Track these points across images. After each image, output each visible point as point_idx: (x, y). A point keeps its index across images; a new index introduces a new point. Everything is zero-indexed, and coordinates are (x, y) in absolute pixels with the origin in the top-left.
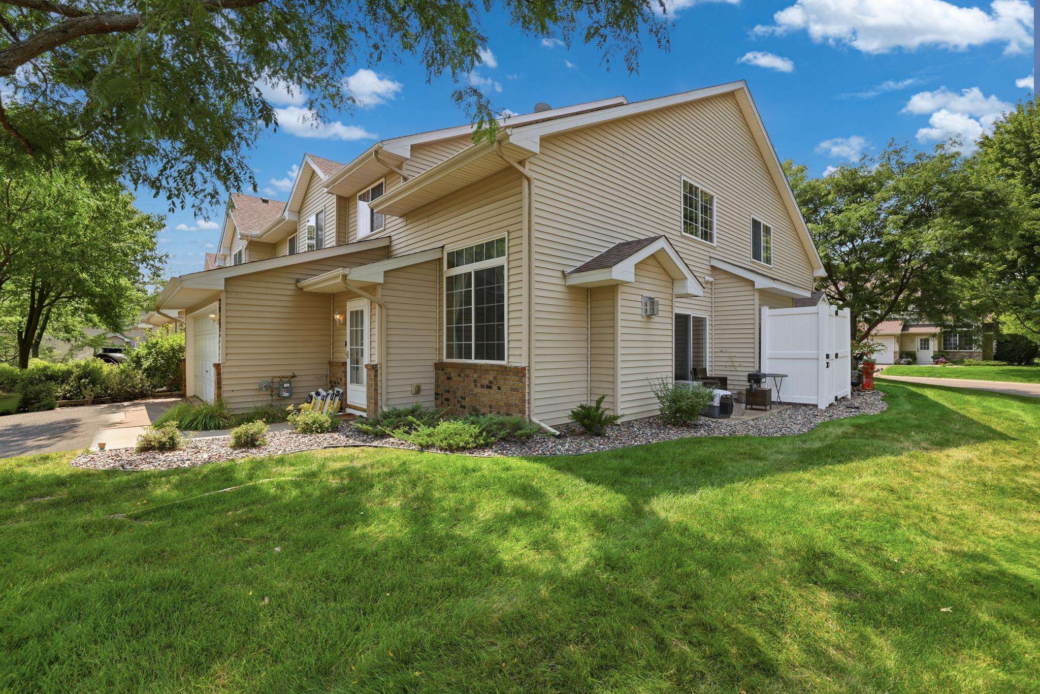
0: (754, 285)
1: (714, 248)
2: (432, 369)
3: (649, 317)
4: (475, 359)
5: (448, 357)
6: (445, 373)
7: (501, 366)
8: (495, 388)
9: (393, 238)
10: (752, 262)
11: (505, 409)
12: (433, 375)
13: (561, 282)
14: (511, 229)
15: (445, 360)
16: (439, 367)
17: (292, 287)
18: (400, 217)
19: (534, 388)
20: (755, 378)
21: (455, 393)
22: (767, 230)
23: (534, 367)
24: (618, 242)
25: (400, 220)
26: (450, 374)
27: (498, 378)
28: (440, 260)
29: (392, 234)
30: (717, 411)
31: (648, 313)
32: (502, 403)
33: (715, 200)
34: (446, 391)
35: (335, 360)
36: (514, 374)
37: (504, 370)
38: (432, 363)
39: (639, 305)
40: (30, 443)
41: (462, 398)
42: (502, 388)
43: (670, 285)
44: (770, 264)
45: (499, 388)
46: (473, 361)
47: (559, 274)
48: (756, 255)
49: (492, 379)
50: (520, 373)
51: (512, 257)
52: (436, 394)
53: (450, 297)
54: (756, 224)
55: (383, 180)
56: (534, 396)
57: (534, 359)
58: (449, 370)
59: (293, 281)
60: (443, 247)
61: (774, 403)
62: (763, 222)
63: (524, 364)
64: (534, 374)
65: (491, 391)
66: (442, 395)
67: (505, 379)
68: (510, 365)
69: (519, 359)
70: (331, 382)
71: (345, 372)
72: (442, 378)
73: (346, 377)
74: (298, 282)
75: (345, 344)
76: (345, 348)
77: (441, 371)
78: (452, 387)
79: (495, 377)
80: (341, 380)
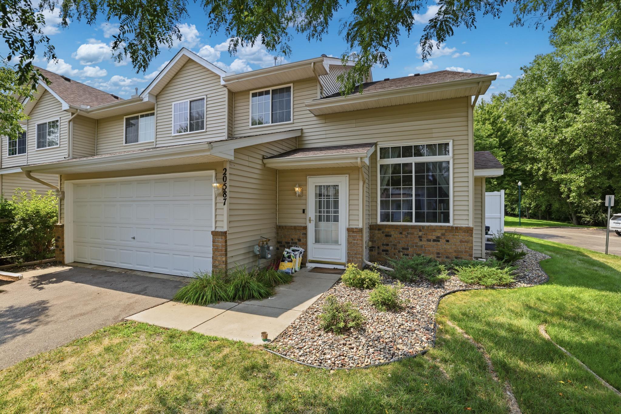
2: (369, 229)
4: (416, 221)
5: (382, 220)
6: (383, 232)
7: (448, 227)
8: (443, 241)
9: (305, 131)
11: (454, 254)
12: (369, 233)
14: (455, 138)
15: (379, 222)
16: (373, 228)
17: (260, 162)
18: (316, 116)
21: (395, 245)
25: (315, 118)
26: (388, 232)
27: (447, 234)
28: (375, 154)
29: (303, 128)
32: (451, 251)
34: (383, 245)
35: (283, 224)
36: (465, 232)
37: (451, 229)
38: (368, 225)
40: (19, 326)
41: (403, 248)
42: (452, 241)
45: (448, 241)
46: (414, 223)
49: (439, 235)
51: (456, 157)
52: (371, 247)
53: (383, 179)
55: (291, 85)
58: (387, 230)
60: (375, 143)
63: (471, 225)
65: (439, 243)
66: (378, 248)
67: (453, 235)
68: (456, 226)
69: (466, 222)
70: (279, 242)
71: (305, 234)
72: (379, 235)
73: (306, 238)
74: (264, 158)
75: (304, 211)
76: (304, 215)
77: (377, 232)
78: (391, 242)
79: (443, 235)
80: (299, 240)
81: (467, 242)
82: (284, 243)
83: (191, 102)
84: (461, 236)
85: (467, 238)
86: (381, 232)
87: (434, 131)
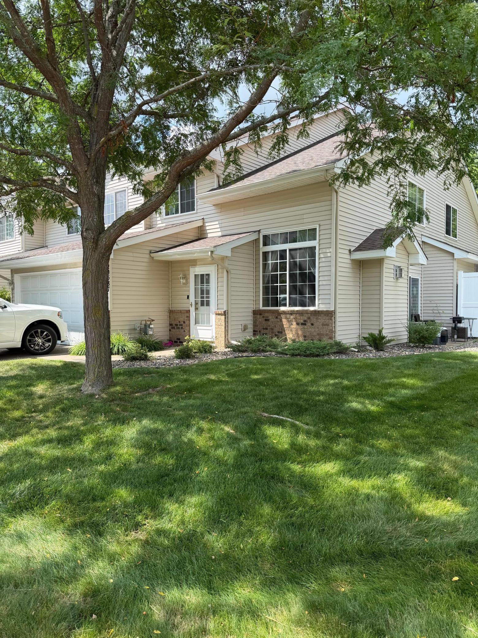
0: (454, 256)
1: (424, 228)
2: (251, 314)
3: (397, 279)
4: (290, 307)
5: (263, 306)
6: (263, 317)
7: (313, 311)
8: (309, 324)
9: (206, 220)
10: (445, 237)
11: (317, 337)
12: (251, 318)
13: (348, 257)
14: (321, 223)
15: (261, 307)
16: (256, 313)
17: (148, 256)
19: (338, 324)
20: (458, 320)
21: (272, 329)
22: (455, 211)
23: (338, 310)
24: (375, 228)
25: (213, 208)
26: (267, 317)
27: (312, 318)
28: (257, 240)
30: (439, 340)
31: (398, 276)
32: (315, 334)
33: (425, 193)
34: (263, 329)
35: (173, 309)
36: (325, 315)
37: (316, 313)
38: (251, 310)
39: (392, 271)
41: (278, 332)
42: (315, 324)
43: (406, 257)
44: (456, 238)
45: (312, 324)
46: (288, 308)
47: (347, 252)
48: (448, 232)
49: (306, 319)
50: (330, 314)
51: (322, 242)
52: (254, 331)
53: (265, 266)
54: (448, 207)
56: (338, 328)
57: (338, 306)
58: (266, 314)
59: (148, 252)
60: (259, 231)
61: (469, 338)
62: (452, 206)
63: (332, 309)
64: (338, 315)
65: (306, 327)
66: (260, 331)
67: (317, 319)
68: (320, 309)
69: (328, 306)
70: (171, 325)
71: (189, 317)
72: (260, 320)
73: (189, 321)
74: (151, 253)
75: (188, 297)
76: (188, 300)
77: (258, 316)
78: (269, 326)
79: (309, 318)
80: (184, 322)
81: (328, 325)
82: (174, 325)
83: (116, 193)
84: (322, 319)
85: (327, 321)
86: (261, 316)
87: (305, 216)
